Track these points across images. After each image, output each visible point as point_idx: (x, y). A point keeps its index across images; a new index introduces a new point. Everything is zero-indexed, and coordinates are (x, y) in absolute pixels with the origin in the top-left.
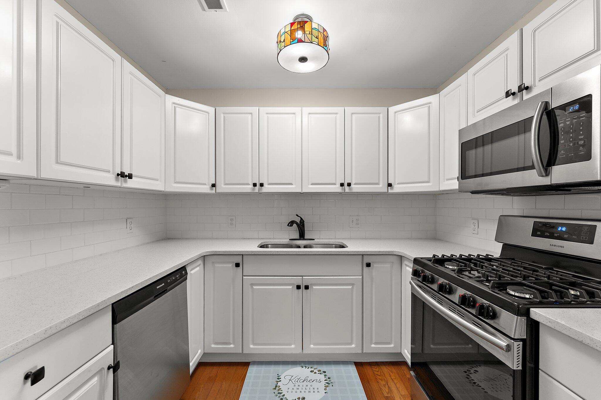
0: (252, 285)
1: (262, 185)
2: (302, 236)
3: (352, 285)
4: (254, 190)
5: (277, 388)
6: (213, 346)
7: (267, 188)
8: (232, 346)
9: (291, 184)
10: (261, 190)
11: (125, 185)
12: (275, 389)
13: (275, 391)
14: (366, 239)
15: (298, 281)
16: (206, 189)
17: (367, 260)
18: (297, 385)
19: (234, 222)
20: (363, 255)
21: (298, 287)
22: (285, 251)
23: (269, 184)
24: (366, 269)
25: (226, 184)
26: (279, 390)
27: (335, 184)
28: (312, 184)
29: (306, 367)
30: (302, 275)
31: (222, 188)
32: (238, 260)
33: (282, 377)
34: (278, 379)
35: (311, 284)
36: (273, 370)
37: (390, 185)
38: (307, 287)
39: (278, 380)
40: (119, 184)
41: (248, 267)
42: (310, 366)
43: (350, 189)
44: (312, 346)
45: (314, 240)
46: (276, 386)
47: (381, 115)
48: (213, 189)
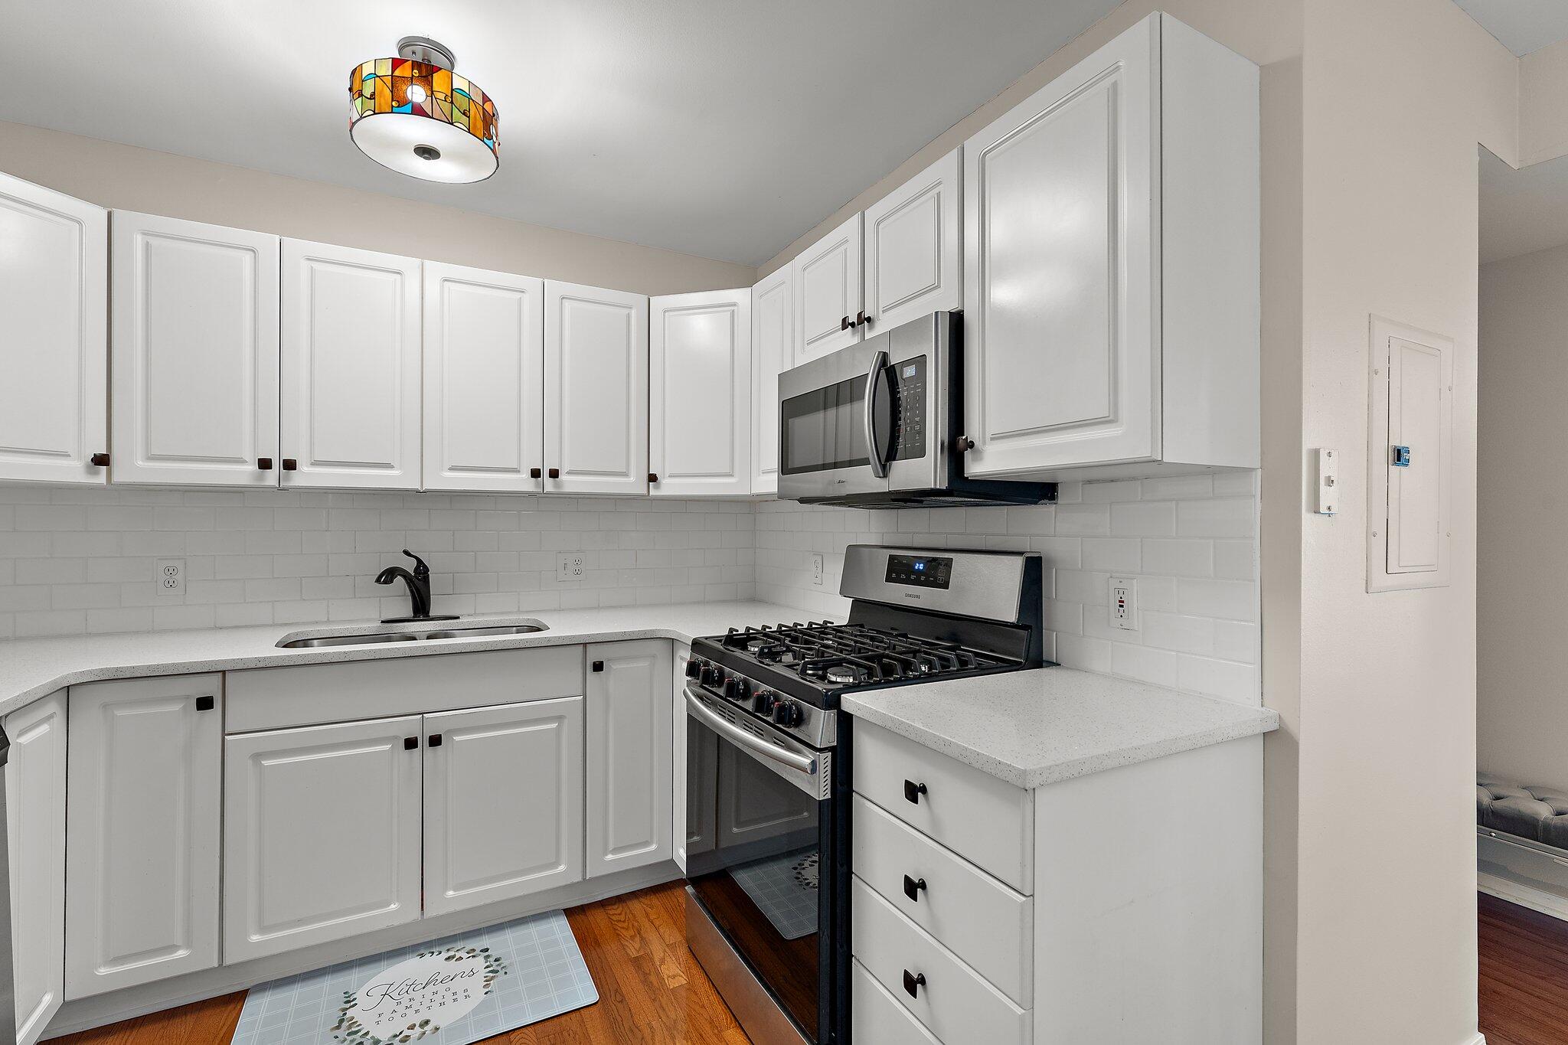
0: (258, 757)
1: (290, 465)
2: (421, 609)
3: (559, 718)
4: (261, 478)
5: (345, 1024)
6: (103, 971)
7: (306, 476)
8: (181, 953)
9: (388, 466)
10: (287, 479)
12: (338, 1027)
13: (337, 1032)
14: (598, 608)
15: (410, 727)
16: (73, 471)
17: (594, 655)
18: (405, 1002)
19: (179, 577)
20: (585, 645)
21: (411, 744)
22: (370, 651)
23: (316, 463)
24: (592, 676)
25: (152, 458)
26: (350, 1027)
27: (516, 471)
28: (452, 469)
29: (433, 953)
30: (421, 711)
31: (133, 467)
32: (209, 687)
33: (360, 996)
34: (346, 1002)
35: (448, 732)
36: (330, 987)
37: (652, 478)
38: (435, 741)
39: (348, 1005)
41: (242, 708)
42: (444, 948)
43: (557, 485)
44: (451, 893)
45: (458, 618)
46: (342, 1021)
47: (633, 312)
48: (97, 473)
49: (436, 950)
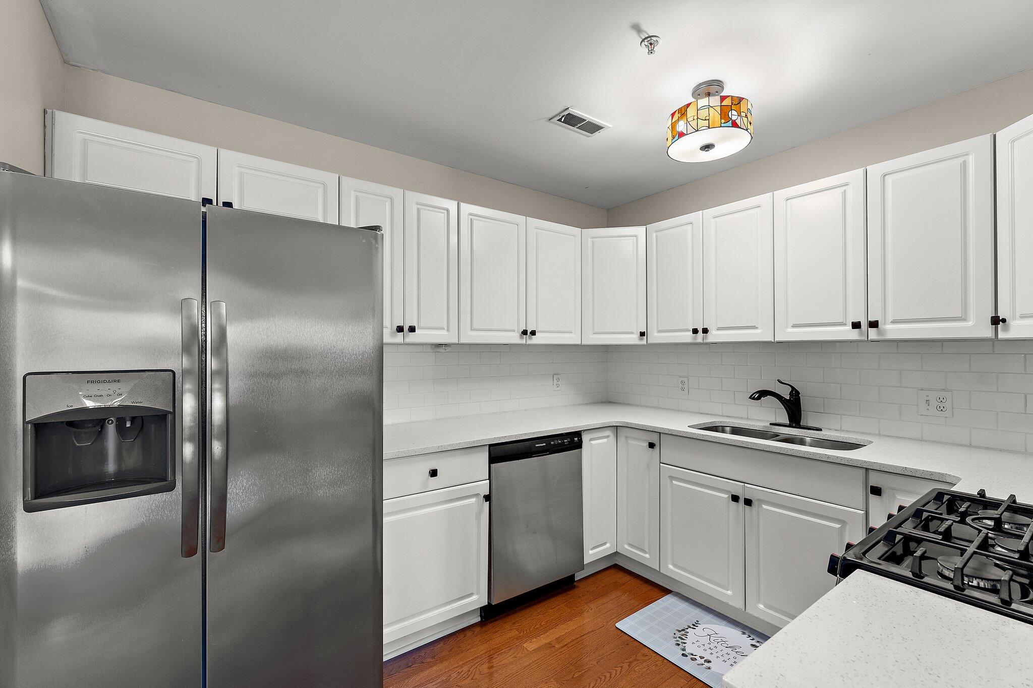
0: (672, 478)
1: (705, 331)
2: (795, 419)
3: (843, 522)
4: (695, 338)
5: (683, 632)
6: (626, 546)
7: (715, 336)
8: (647, 556)
9: (754, 327)
10: (706, 338)
11: (529, 342)
12: (679, 631)
13: (678, 633)
16: (633, 339)
17: (874, 480)
18: (712, 646)
19: (686, 386)
20: (867, 469)
21: (735, 498)
23: (719, 329)
25: (659, 331)
26: (683, 635)
28: (794, 326)
29: (750, 637)
30: (744, 481)
31: (655, 337)
32: (654, 439)
33: (700, 627)
34: (694, 625)
35: (758, 500)
36: (695, 613)
37: (996, 321)
38: (748, 502)
39: (692, 626)
40: (524, 342)
41: (668, 452)
42: (756, 639)
43: (880, 333)
44: (761, 606)
45: (821, 430)
46: (683, 630)
48: (643, 339)
49: (752, 636)
